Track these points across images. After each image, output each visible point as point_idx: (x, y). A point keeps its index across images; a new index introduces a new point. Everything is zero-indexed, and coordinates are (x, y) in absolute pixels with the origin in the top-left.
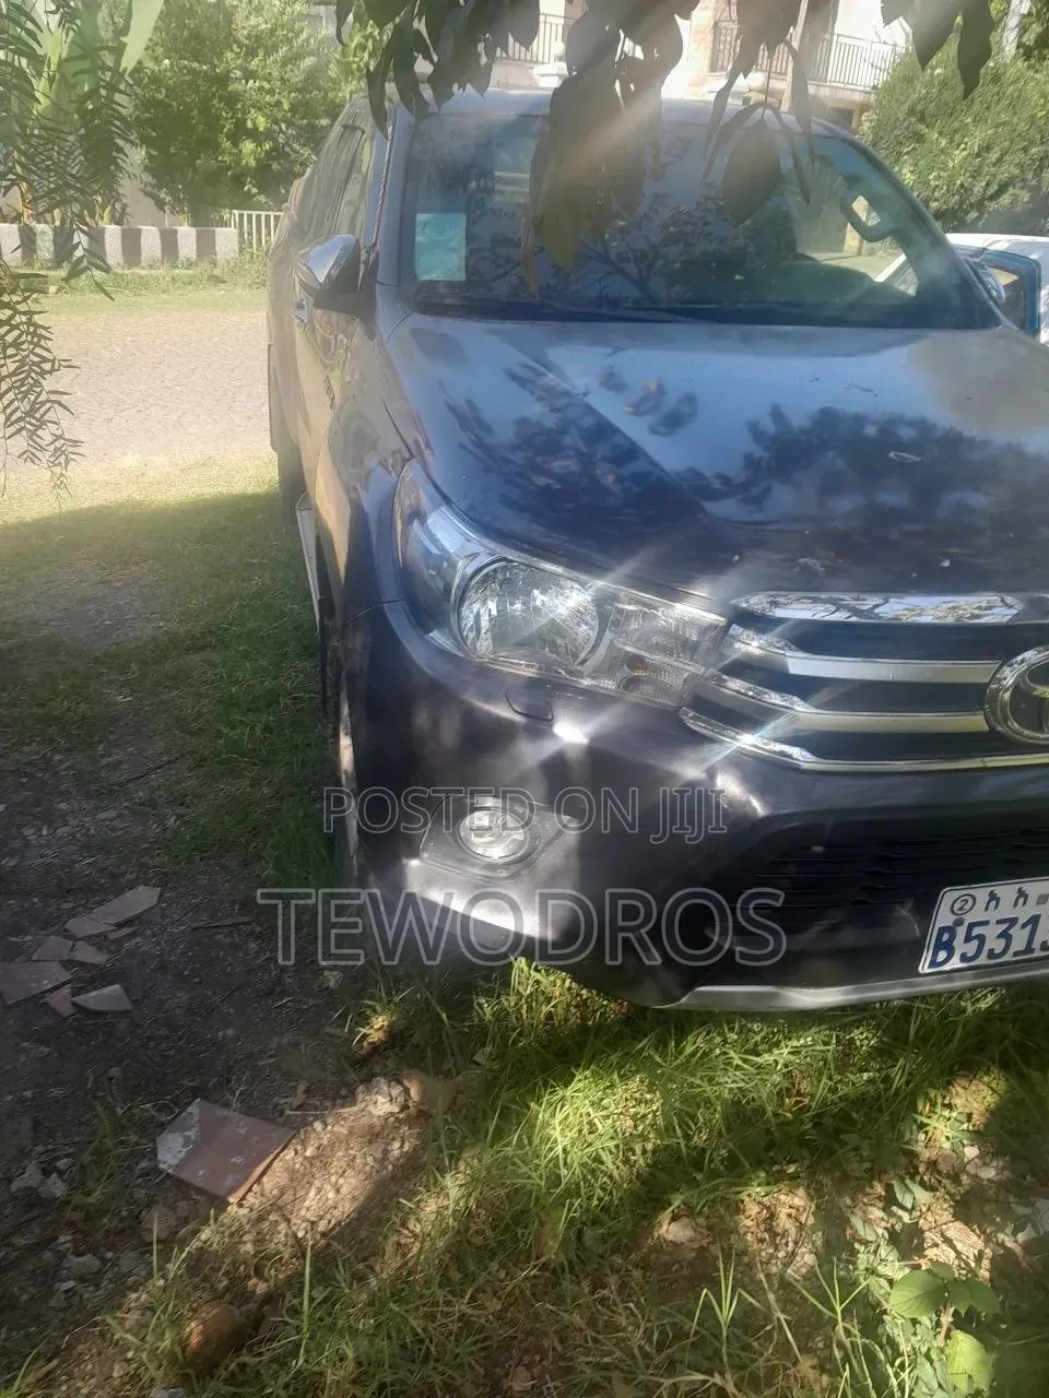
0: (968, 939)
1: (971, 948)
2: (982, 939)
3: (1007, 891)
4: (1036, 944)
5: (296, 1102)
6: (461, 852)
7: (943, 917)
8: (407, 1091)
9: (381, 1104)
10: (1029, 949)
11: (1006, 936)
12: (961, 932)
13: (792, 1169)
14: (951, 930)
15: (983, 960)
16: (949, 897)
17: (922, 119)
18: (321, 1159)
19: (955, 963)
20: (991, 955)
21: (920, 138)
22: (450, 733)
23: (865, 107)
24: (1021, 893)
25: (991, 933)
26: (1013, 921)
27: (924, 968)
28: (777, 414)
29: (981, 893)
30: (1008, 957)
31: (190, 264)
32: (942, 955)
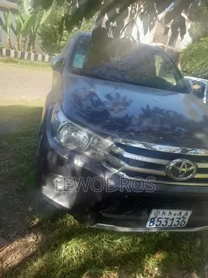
0: (158, 221)
1: (158, 223)
2: (161, 222)
3: (167, 212)
4: (173, 224)
5: (13, 236)
6: (53, 186)
7: (152, 216)
8: (38, 237)
9: (31, 239)
10: (171, 225)
11: (166, 221)
12: (156, 219)
13: (116, 268)
14: (154, 219)
15: (160, 226)
16: (154, 211)
17: (192, 56)
18: (14, 250)
19: (154, 226)
20: (163, 225)
21: (191, 60)
22: (54, 160)
23: (181, 53)
24: (170, 212)
25: (163, 220)
26: (168, 219)
27: (147, 226)
28: (148, 106)
29: (161, 211)
30: (167, 226)
31: (47, 62)
32: (152, 224)
